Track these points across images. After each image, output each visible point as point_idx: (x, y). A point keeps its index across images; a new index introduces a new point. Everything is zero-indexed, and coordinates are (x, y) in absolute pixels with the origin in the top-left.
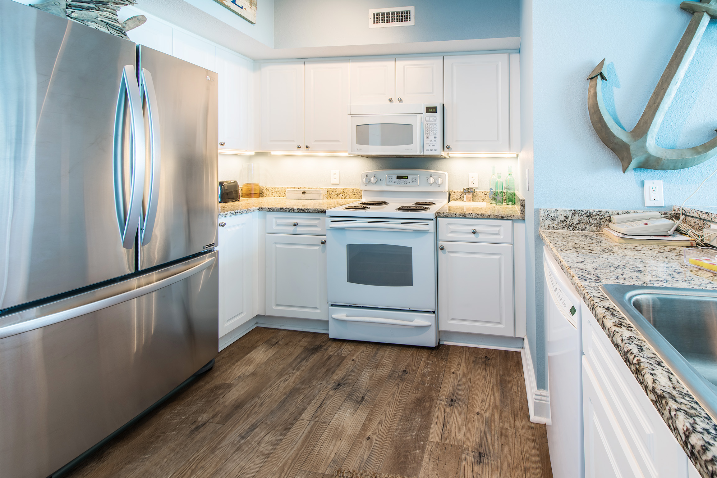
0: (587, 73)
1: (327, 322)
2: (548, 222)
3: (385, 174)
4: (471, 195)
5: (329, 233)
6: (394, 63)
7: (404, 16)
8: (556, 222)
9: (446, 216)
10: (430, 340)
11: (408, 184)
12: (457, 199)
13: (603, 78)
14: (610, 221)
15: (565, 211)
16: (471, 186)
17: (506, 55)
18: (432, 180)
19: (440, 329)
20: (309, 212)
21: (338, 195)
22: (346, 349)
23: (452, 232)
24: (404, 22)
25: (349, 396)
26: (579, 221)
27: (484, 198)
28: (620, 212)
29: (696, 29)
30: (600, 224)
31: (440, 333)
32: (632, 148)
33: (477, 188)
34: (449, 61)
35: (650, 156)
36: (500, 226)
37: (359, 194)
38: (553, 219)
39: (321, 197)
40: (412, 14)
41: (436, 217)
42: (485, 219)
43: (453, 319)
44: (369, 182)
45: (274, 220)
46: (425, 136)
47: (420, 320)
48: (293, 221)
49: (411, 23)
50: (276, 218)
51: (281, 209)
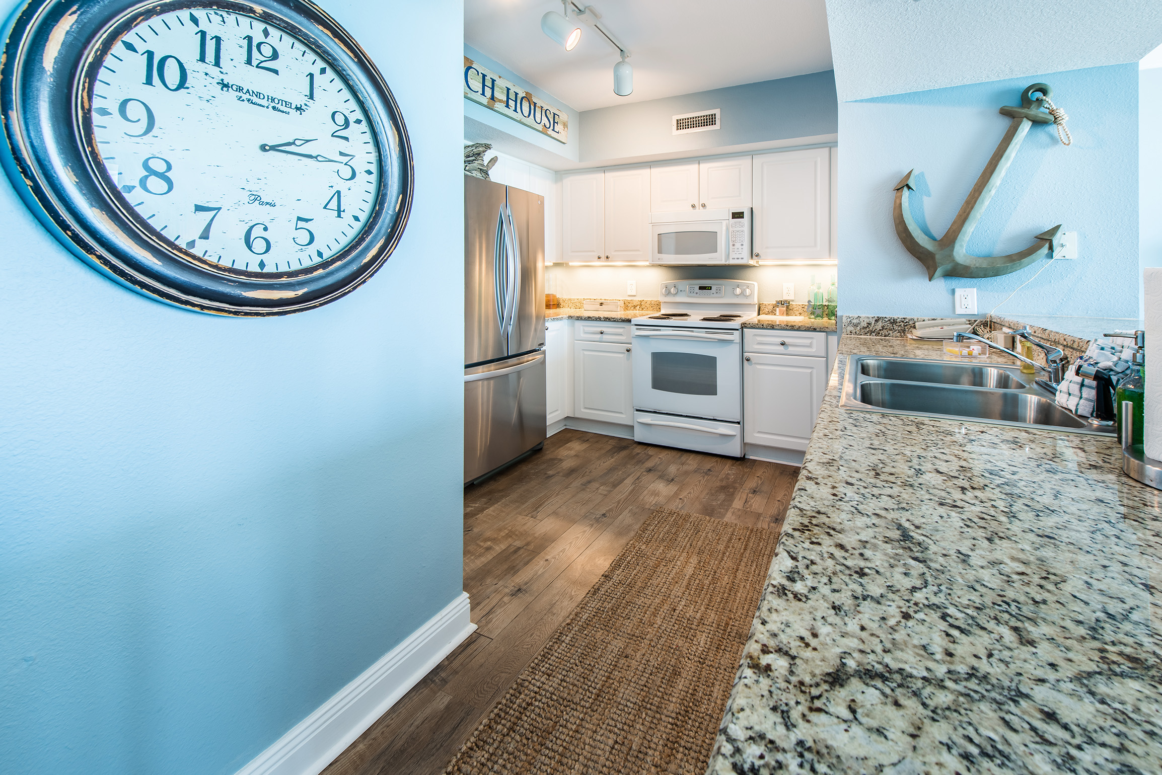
0: (894, 183)
1: (632, 427)
2: (850, 328)
3: (685, 285)
4: (785, 309)
5: (634, 341)
6: (697, 166)
7: (710, 120)
8: (859, 328)
9: (753, 327)
10: (735, 450)
11: (712, 295)
12: (768, 313)
13: (909, 188)
14: (914, 327)
15: (868, 318)
16: (785, 298)
17: (827, 150)
18: (738, 291)
19: (745, 441)
20: (614, 320)
21: (635, 307)
22: (651, 451)
23: (759, 344)
24: (708, 126)
25: (661, 477)
26: (883, 327)
27: (801, 311)
28: (926, 318)
29: (1014, 136)
30: (904, 331)
31: (745, 445)
32: (937, 257)
33: (793, 301)
34: (758, 160)
35: (957, 264)
36: (812, 338)
37: (658, 306)
38: (856, 325)
39: (619, 309)
40: (718, 117)
41: (742, 328)
42: (795, 330)
43: (759, 432)
44: (668, 293)
45: (582, 328)
46: (731, 244)
47: (724, 429)
48: (600, 329)
49: (717, 127)
50: (583, 326)
51: (589, 317)
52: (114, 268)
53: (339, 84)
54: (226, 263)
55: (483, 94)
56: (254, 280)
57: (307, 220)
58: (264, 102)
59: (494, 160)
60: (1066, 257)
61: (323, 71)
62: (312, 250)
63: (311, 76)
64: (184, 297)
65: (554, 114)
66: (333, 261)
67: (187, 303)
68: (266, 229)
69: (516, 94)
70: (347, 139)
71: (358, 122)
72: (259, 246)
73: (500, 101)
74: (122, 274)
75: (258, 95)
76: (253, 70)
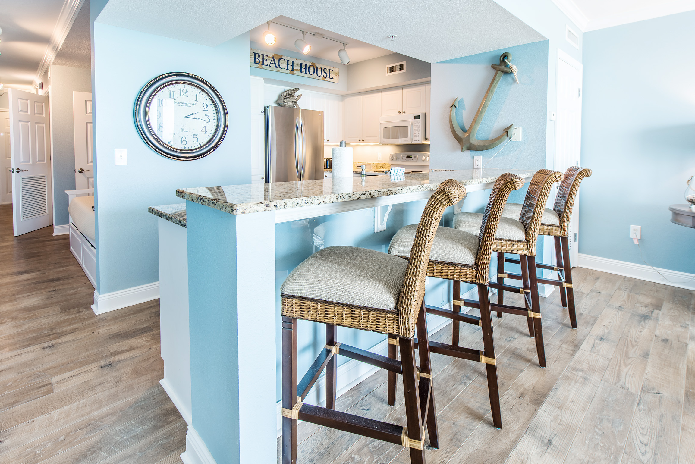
0: (450, 104)
3: (400, 155)
6: (401, 90)
7: (401, 67)
11: (412, 160)
13: (455, 106)
18: (424, 158)
21: (381, 167)
24: (401, 71)
29: (494, 80)
32: (463, 140)
35: (471, 144)
39: (371, 168)
40: (405, 65)
44: (392, 159)
46: (414, 133)
49: (404, 71)
52: (154, 149)
53: (204, 95)
54: (176, 147)
55: (288, 69)
56: (182, 151)
57: (196, 135)
58: (184, 105)
59: (300, 96)
60: (517, 140)
61: (200, 93)
62: (198, 143)
63: (197, 95)
64: (167, 155)
65: (329, 70)
66: (203, 146)
67: (168, 157)
68: (186, 138)
69: (306, 65)
70: (207, 111)
71: (210, 105)
72: (184, 143)
73: (297, 70)
74: (155, 150)
75: (183, 103)
76: (182, 97)
